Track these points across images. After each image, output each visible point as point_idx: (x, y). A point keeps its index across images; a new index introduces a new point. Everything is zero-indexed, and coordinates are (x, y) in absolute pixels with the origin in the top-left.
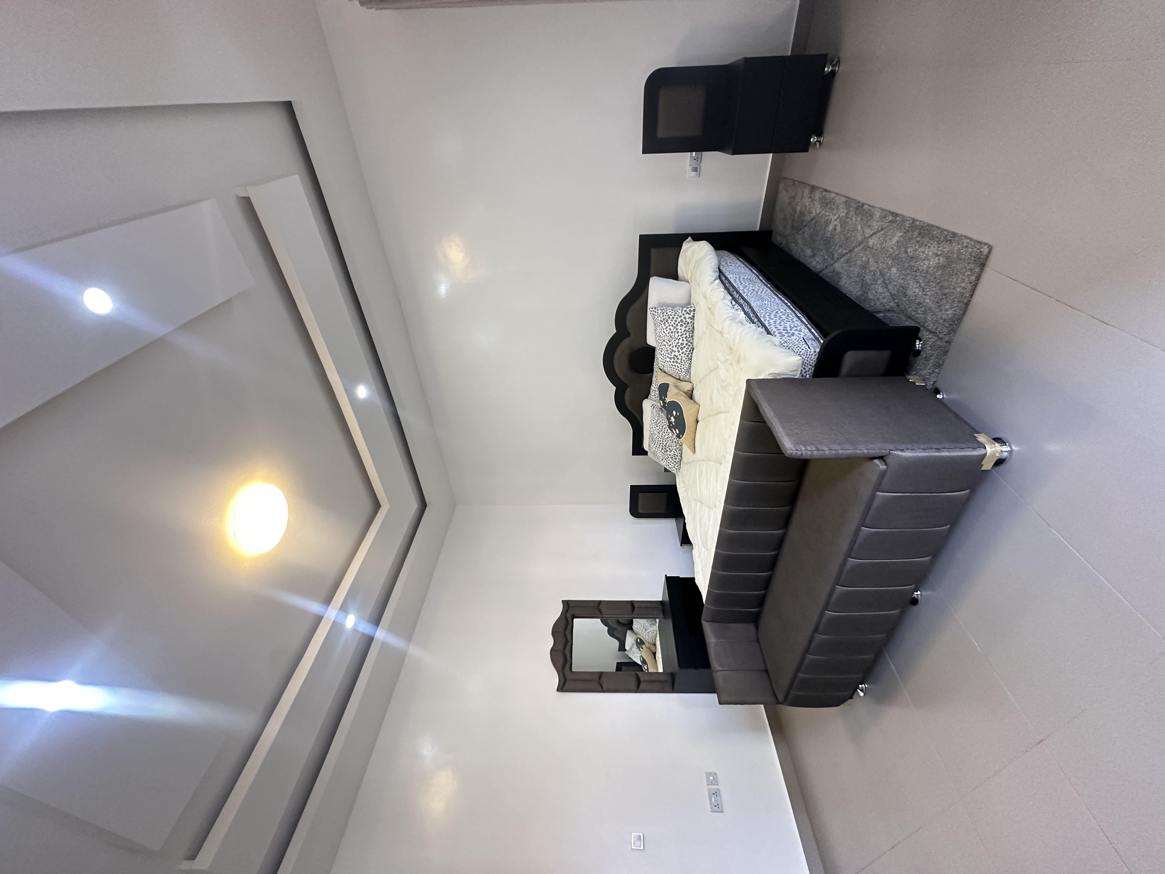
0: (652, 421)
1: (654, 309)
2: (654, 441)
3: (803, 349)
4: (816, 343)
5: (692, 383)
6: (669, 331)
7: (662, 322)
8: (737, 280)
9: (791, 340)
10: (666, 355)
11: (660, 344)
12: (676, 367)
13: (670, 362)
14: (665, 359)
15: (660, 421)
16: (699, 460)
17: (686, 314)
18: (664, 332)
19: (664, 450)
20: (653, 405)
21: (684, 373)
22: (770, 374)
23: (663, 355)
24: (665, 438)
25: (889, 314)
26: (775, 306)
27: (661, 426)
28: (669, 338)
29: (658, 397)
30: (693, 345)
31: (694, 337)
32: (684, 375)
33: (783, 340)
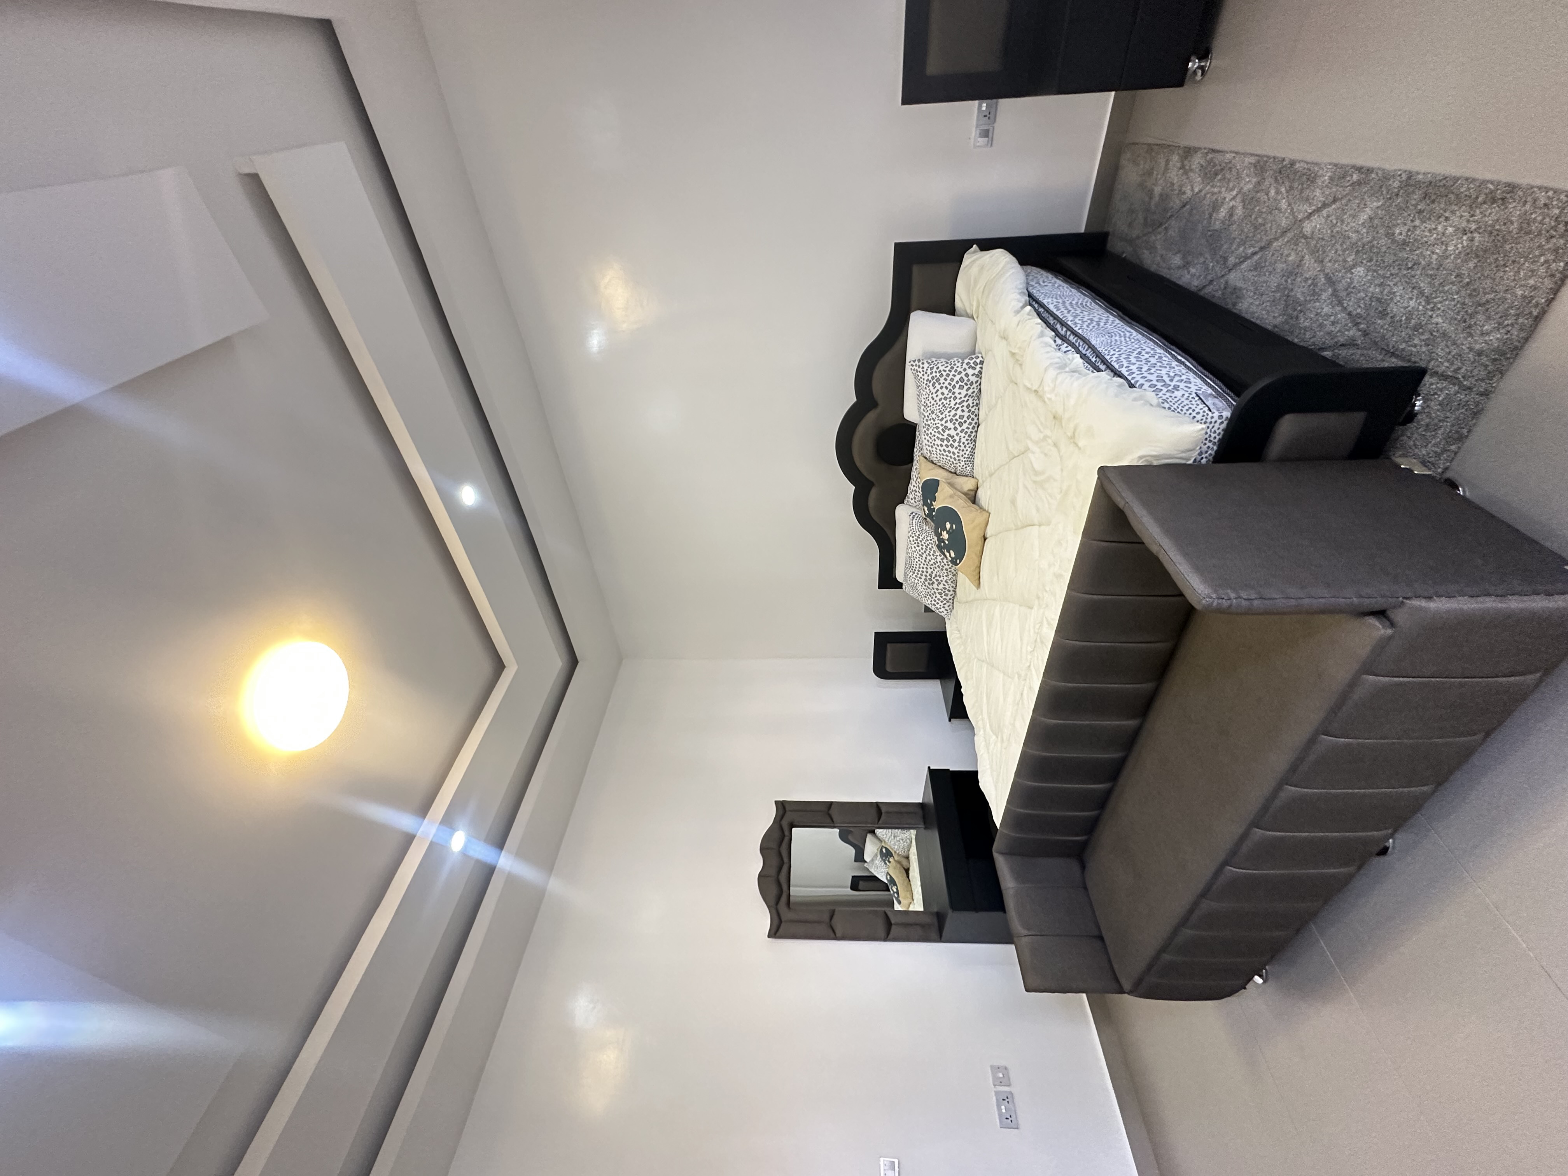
0: (911, 539)
1: (917, 362)
2: (914, 569)
3: (1198, 413)
4: (1221, 402)
5: (976, 479)
6: (940, 396)
7: (930, 382)
8: (1060, 305)
9: (1175, 397)
10: (934, 436)
11: (927, 418)
12: (951, 454)
13: (942, 445)
14: (933, 442)
15: (923, 537)
16: (987, 599)
17: (969, 368)
18: (932, 397)
19: (928, 581)
20: (912, 514)
21: (963, 463)
22: (1140, 458)
23: (930, 435)
24: (931, 563)
25: (1343, 352)
26: (1134, 344)
27: (924, 545)
28: (940, 407)
29: (920, 501)
30: (978, 419)
31: (980, 406)
32: (963, 466)
33: (1161, 397)
